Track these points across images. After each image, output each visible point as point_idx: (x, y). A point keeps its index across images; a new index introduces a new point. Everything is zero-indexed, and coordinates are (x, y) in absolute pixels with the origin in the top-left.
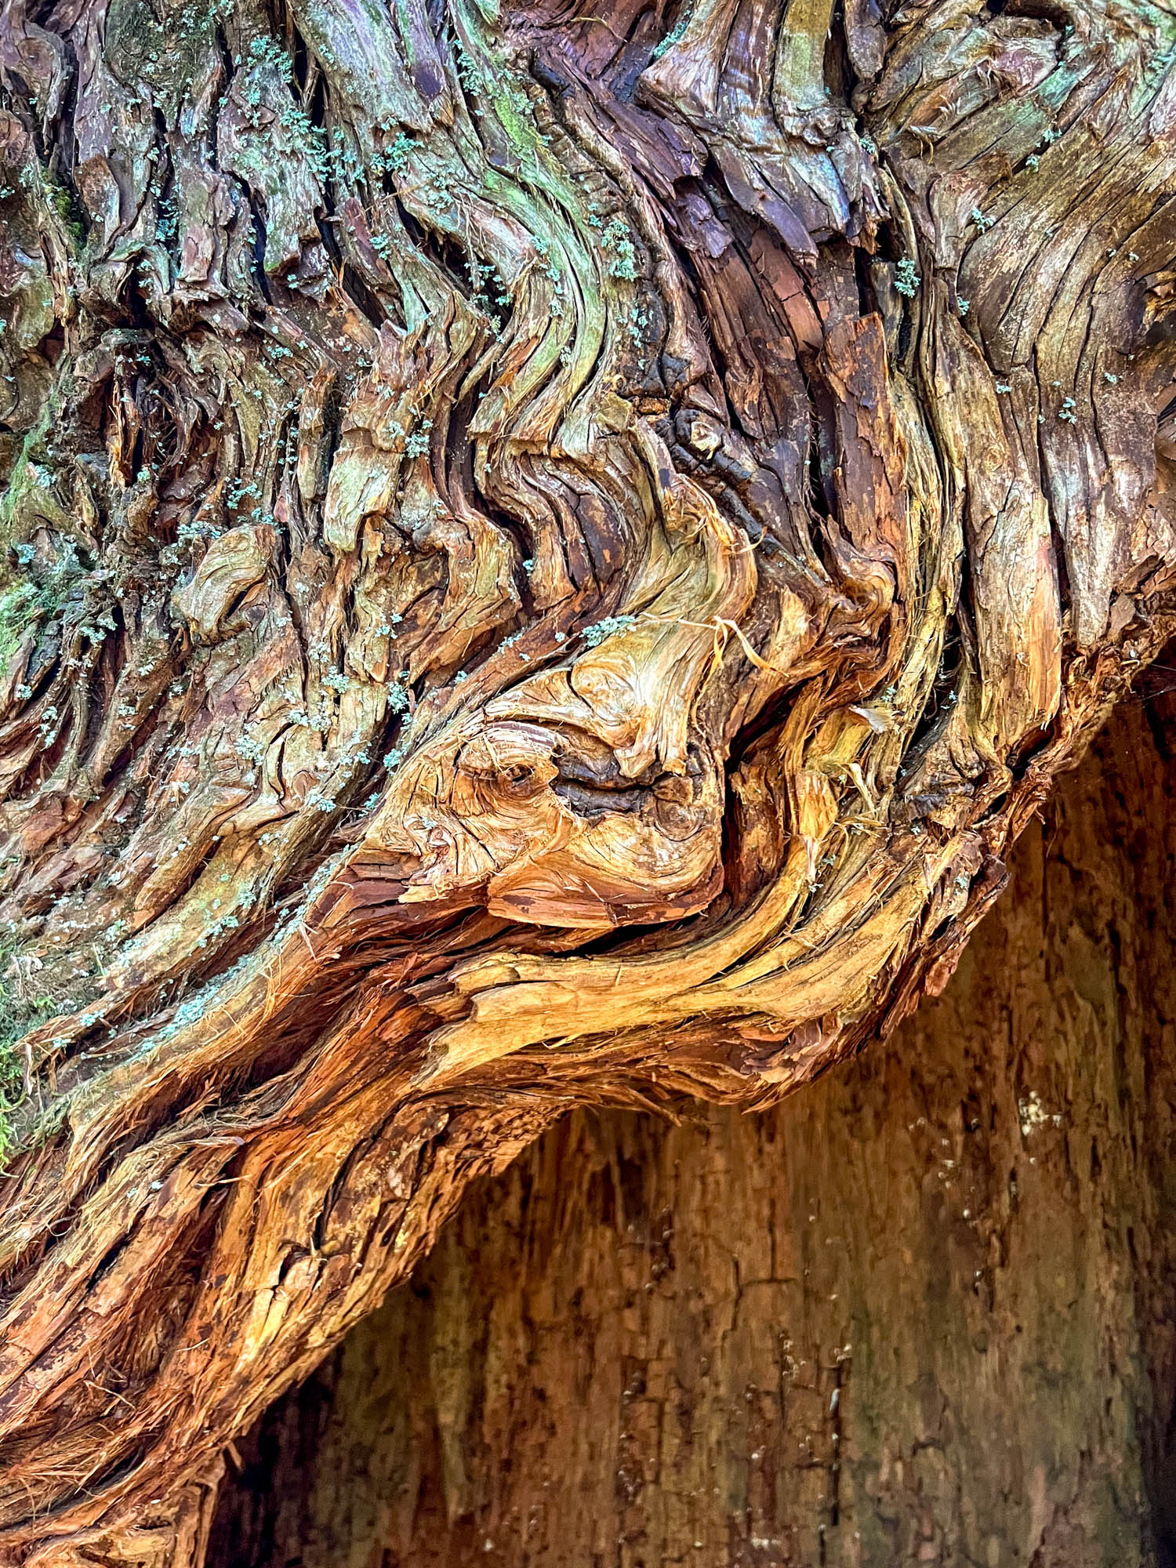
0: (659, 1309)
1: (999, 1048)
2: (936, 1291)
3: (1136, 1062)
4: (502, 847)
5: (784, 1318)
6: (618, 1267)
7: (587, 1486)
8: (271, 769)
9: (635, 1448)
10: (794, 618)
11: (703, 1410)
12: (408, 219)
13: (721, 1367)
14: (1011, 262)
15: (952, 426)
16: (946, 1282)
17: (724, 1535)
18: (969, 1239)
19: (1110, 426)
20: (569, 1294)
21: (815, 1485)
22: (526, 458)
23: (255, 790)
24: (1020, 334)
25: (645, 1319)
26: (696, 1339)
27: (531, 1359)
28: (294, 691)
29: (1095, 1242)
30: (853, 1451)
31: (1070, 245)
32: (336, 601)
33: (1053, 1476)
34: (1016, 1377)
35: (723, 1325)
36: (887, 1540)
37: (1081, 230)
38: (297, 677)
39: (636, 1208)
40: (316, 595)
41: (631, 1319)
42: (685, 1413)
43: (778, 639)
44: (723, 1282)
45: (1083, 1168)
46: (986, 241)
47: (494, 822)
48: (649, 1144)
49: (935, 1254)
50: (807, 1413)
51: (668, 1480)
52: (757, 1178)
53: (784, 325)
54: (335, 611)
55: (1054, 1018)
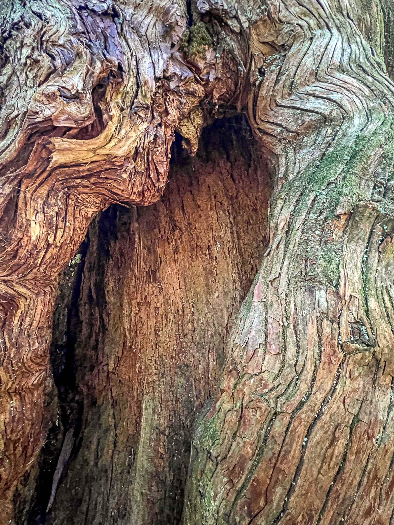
0: (161, 298)
1: (211, 235)
2: (207, 285)
3: (236, 235)
4: (53, 110)
5: (182, 295)
6: (153, 291)
7: (150, 334)
8: (16, 106)
9: (158, 324)
10: (99, 64)
11: (169, 315)
12: (33, 12)
13: (172, 307)
14: (140, 19)
15: (131, 44)
16: (209, 283)
17: (175, 338)
18: (212, 273)
19: (162, 48)
20: (144, 296)
21: (190, 325)
22: (53, 45)
23: (14, 111)
24: (143, 30)
25: (158, 300)
26: (168, 303)
27: (139, 311)
28: (19, 91)
29: (230, 265)
30: (196, 318)
31: (150, 18)
32: (24, 74)
33: (227, 310)
34: (220, 295)
35: (172, 299)
36: (203, 333)
37: (152, 15)
38: (19, 88)
39: (155, 280)
40: (21, 74)
41: (156, 300)
42: (166, 316)
43: (96, 68)
44: (171, 291)
45: (227, 253)
46: (135, 16)
47: (51, 105)
48: (157, 268)
49: (207, 278)
50: (188, 312)
51: (164, 329)
52: (175, 271)
53: (98, 27)
54: (24, 76)
55: (219, 228)
